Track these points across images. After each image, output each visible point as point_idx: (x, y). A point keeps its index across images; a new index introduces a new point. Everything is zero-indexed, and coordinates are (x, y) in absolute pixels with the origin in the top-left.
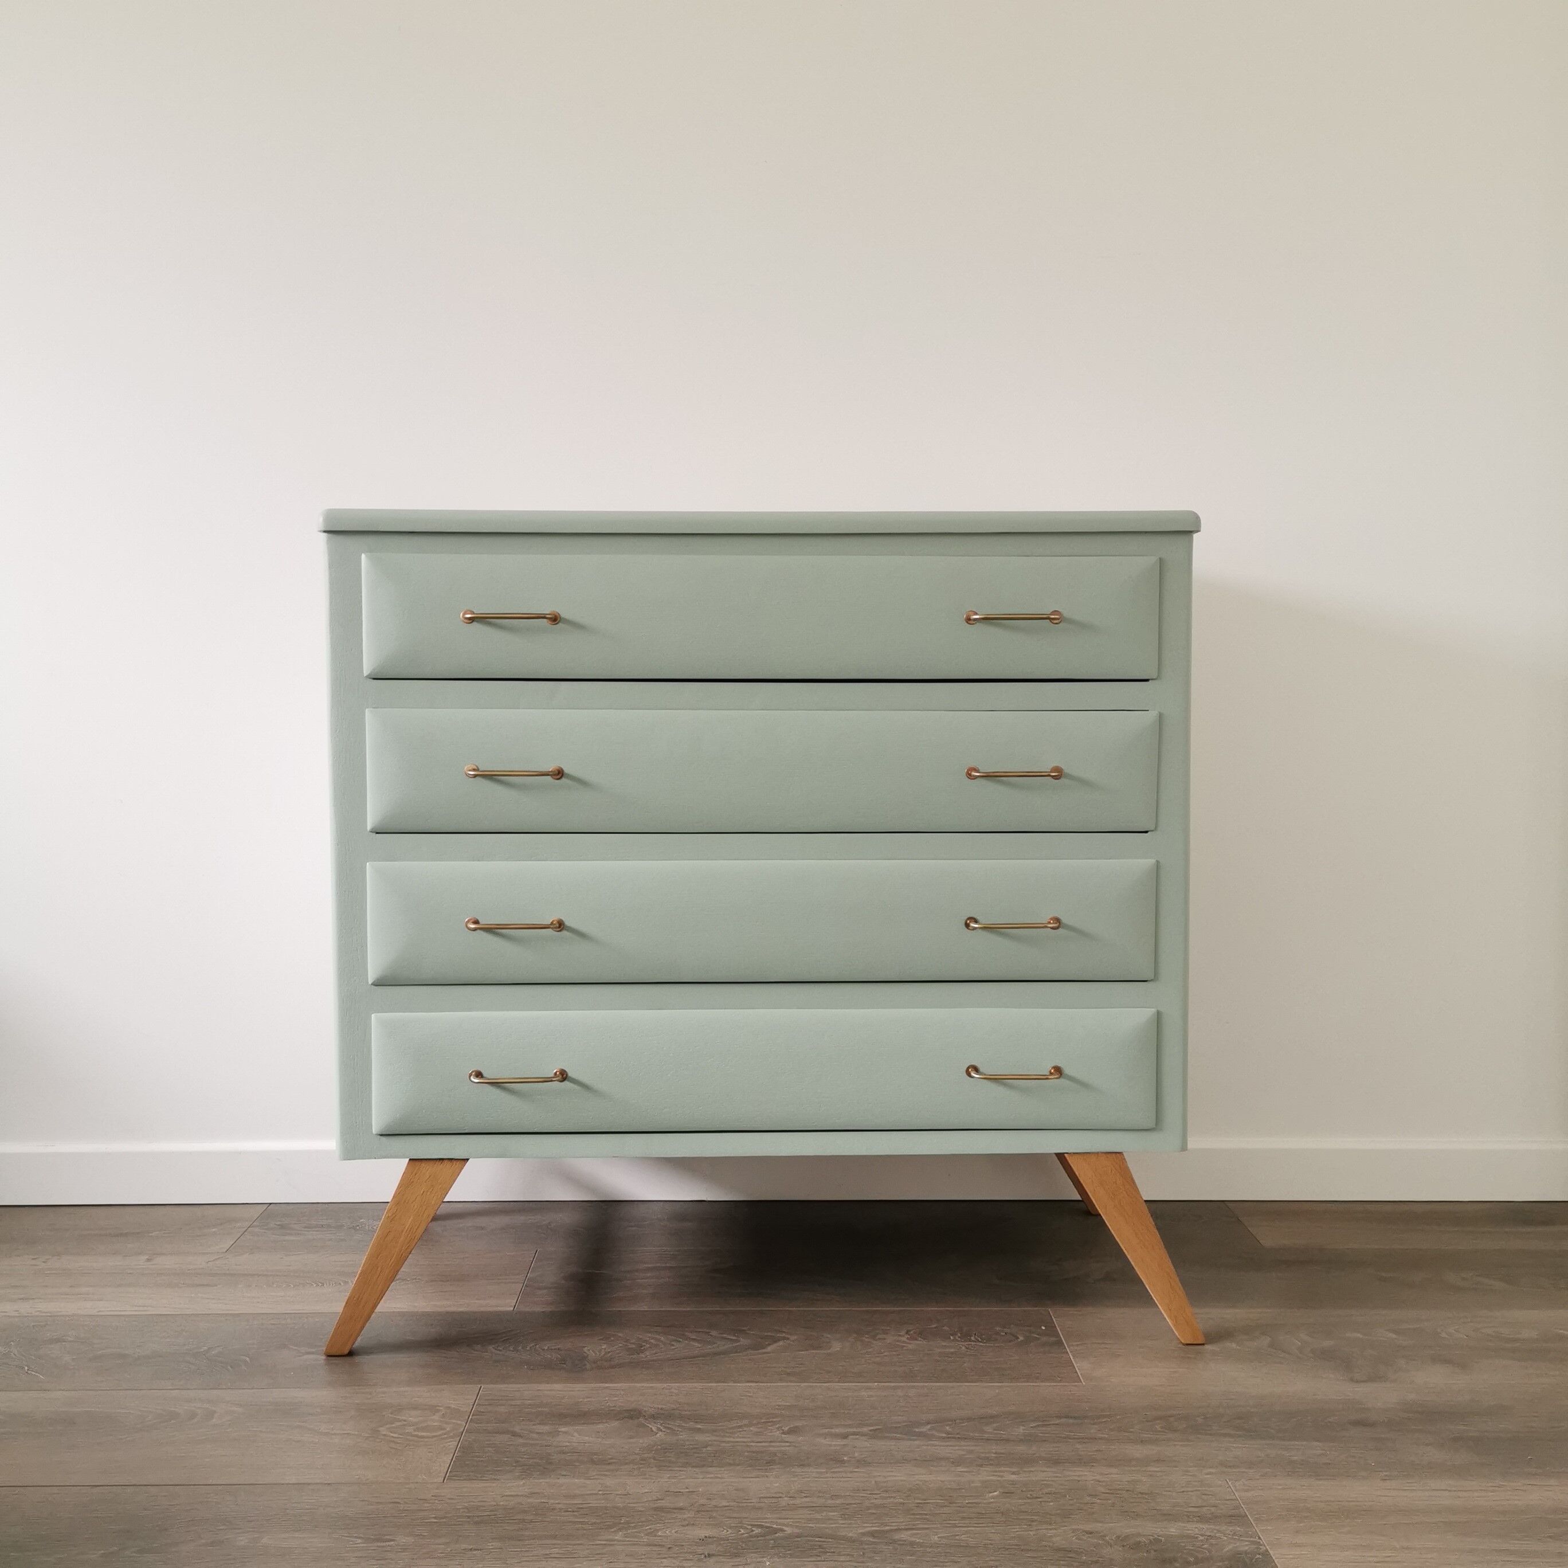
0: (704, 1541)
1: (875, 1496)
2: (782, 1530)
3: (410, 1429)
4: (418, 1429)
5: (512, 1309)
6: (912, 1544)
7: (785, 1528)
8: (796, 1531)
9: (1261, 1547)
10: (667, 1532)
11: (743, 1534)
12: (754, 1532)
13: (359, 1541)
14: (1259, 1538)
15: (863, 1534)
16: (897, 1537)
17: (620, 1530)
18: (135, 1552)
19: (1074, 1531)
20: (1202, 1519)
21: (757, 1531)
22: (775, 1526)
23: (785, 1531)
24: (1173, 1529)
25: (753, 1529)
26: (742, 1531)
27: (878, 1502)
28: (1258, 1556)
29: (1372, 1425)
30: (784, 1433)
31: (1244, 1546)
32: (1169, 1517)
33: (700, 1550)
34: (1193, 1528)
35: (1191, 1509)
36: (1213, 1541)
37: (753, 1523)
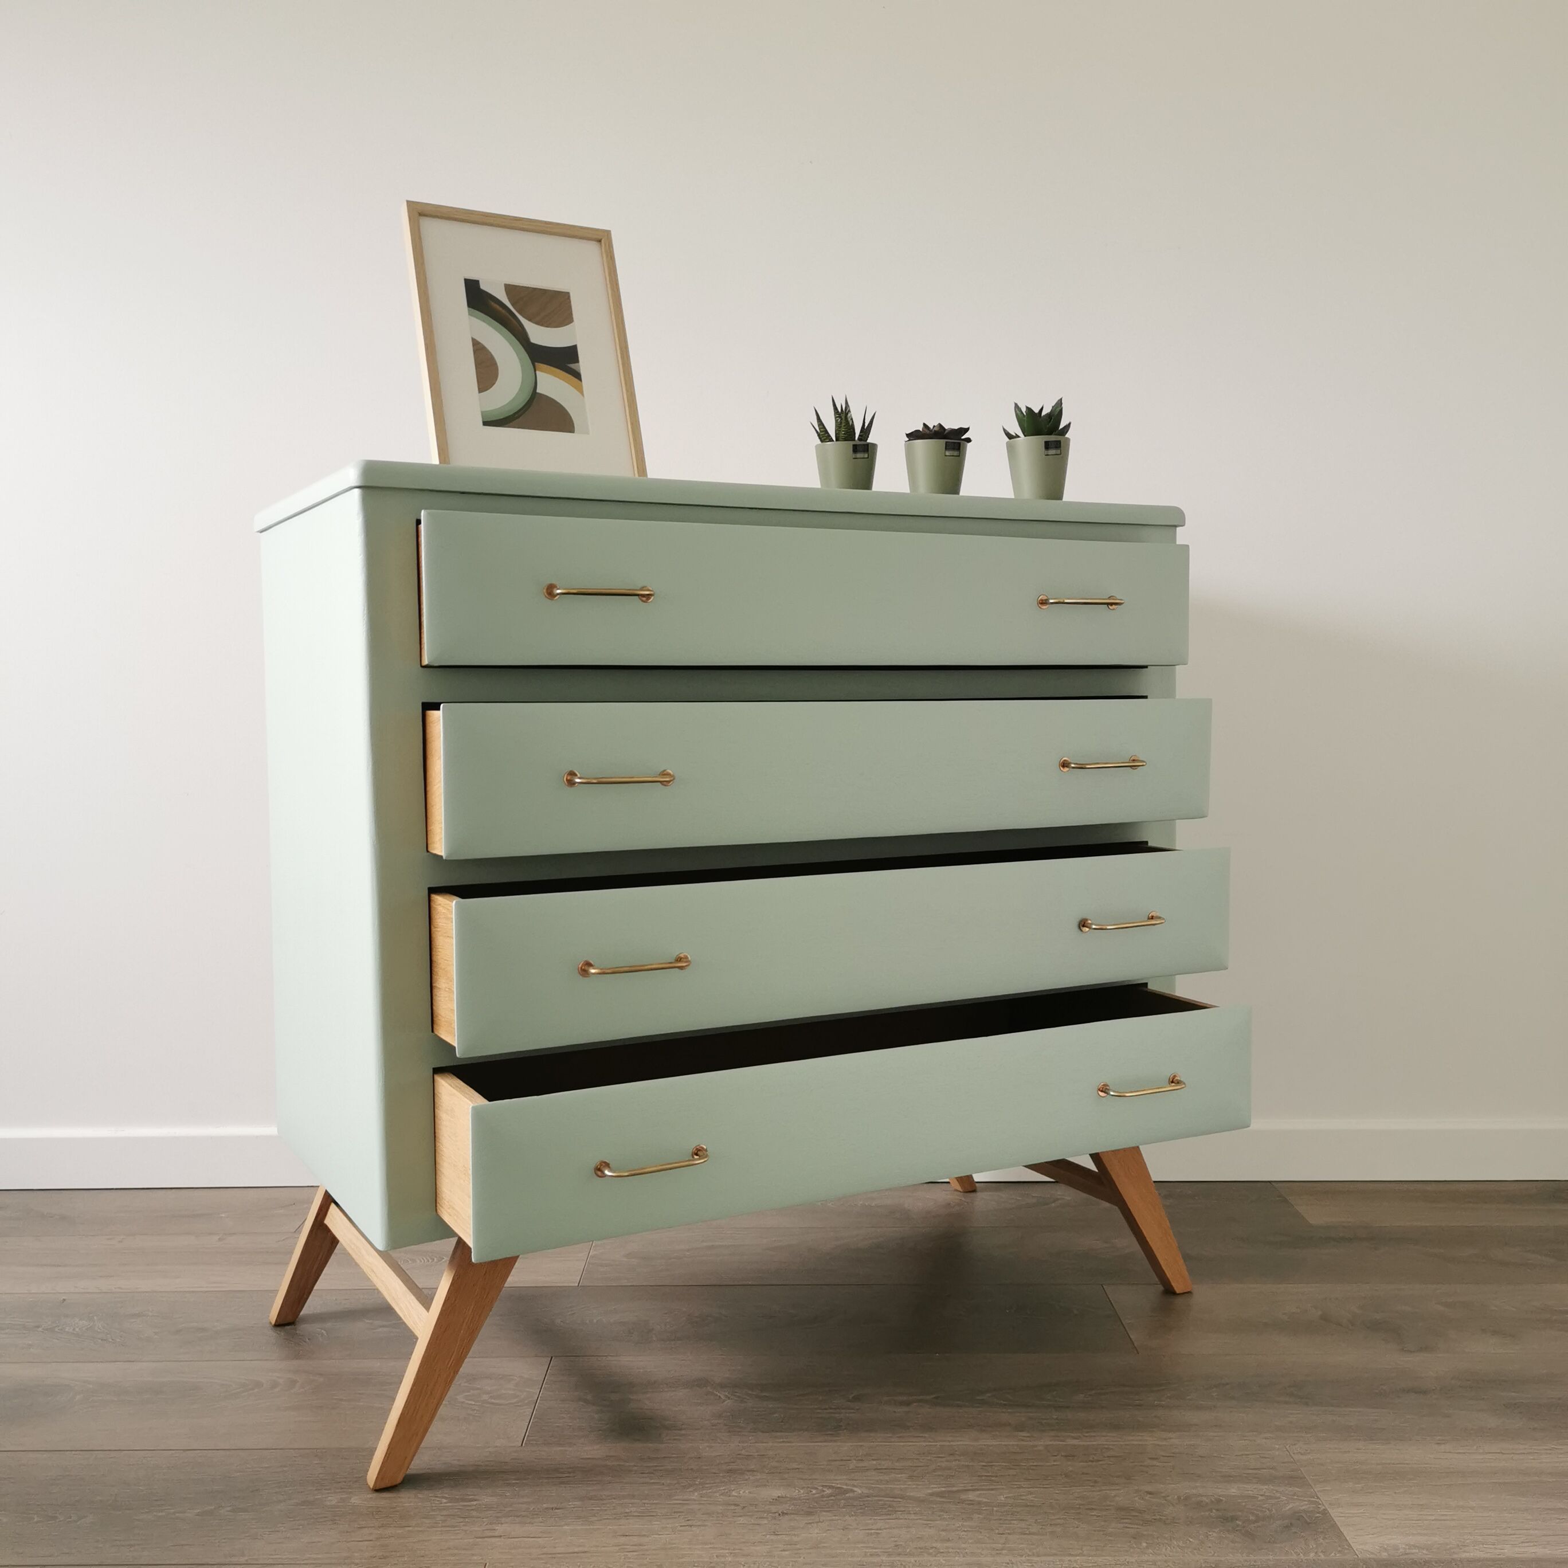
0: (778, 1500)
1: (940, 1459)
2: (854, 1491)
3: (485, 1397)
4: (491, 1397)
5: (577, 1285)
6: (979, 1503)
7: (855, 1489)
8: (866, 1491)
9: (1320, 1506)
10: (741, 1492)
11: (814, 1494)
12: (826, 1493)
13: (444, 1501)
14: (1318, 1498)
15: (932, 1494)
16: (963, 1497)
17: (695, 1490)
18: (229, 1511)
19: (1137, 1491)
20: (1261, 1480)
21: (828, 1491)
22: (845, 1487)
23: (856, 1491)
24: (1234, 1490)
25: (824, 1489)
26: (814, 1492)
27: (944, 1465)
28: (1318, 1515)
29: (1425, 1392)
30: (849, 1401)
31: (1304, 1506)
32: (1228, 1479)
33: (773, 1508)
34: (1251, 1489)
35: (1250, 1471)
36: (1273, 1501)
37: (824, 1484)
